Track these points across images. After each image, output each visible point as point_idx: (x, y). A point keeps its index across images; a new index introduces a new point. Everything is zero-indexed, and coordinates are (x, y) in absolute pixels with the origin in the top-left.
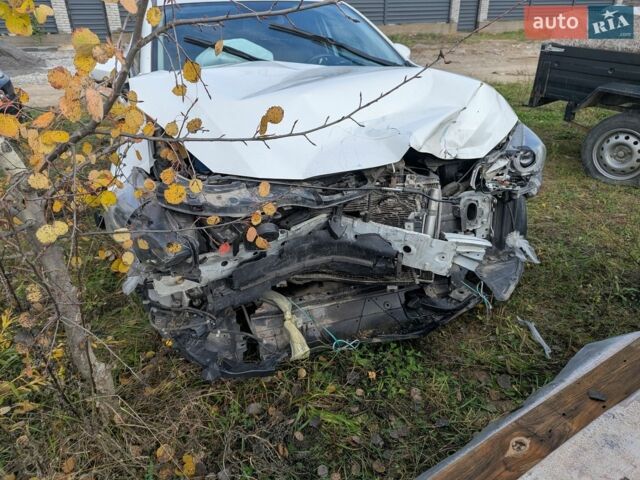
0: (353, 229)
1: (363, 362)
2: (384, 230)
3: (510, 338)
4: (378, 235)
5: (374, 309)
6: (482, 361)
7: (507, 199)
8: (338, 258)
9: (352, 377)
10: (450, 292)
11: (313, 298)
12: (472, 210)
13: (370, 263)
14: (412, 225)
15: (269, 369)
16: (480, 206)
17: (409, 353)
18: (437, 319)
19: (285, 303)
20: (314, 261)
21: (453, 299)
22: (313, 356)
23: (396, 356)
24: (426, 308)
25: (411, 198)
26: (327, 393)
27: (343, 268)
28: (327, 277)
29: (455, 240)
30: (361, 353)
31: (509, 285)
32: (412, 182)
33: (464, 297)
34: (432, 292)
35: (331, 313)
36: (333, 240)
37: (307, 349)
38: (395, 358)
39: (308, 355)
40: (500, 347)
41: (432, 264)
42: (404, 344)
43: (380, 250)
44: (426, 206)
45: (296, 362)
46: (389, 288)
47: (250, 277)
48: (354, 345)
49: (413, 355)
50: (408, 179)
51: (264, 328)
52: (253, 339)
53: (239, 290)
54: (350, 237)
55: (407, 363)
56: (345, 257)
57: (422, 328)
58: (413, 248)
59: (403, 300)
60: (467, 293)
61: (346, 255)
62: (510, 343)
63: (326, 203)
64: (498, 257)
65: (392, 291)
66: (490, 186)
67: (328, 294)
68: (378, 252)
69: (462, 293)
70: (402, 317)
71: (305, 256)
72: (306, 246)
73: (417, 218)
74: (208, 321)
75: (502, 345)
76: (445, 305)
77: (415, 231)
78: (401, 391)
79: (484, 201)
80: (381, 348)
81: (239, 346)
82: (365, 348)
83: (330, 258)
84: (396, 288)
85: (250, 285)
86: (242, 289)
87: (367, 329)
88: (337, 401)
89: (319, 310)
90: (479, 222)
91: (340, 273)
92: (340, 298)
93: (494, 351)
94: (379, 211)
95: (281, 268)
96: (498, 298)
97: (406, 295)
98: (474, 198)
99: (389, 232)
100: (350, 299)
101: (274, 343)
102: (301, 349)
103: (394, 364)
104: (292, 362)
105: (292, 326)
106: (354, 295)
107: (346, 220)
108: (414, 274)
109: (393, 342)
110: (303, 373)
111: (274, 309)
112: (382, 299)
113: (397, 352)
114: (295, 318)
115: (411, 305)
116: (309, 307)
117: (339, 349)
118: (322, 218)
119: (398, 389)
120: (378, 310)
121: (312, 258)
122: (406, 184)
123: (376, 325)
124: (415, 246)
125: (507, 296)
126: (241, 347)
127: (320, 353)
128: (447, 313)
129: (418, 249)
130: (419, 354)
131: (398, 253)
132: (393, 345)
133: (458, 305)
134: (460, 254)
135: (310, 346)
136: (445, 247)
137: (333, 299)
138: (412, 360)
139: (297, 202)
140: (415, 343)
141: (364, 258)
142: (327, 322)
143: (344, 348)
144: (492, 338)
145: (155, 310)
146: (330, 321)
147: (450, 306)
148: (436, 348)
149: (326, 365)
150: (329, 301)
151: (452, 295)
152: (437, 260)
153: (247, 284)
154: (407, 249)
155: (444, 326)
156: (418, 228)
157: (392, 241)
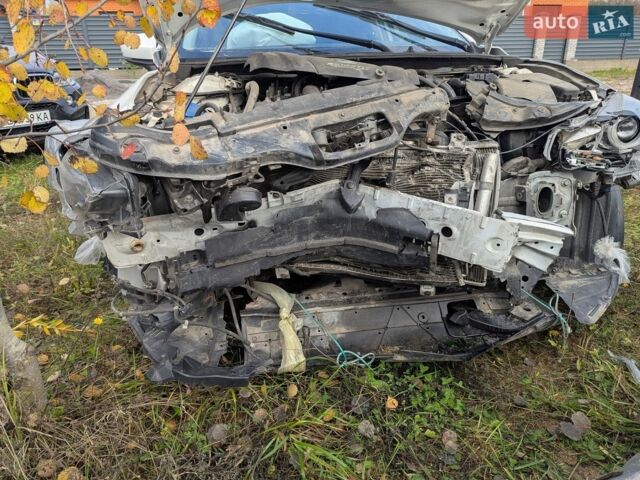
0: (373, 201)
1: (377, 384)
2: (414, 203)
3: (598, 377)
4: (407, 210)
5: (404, 319)
6: (554, 404)
7: (596, 193)
8: (351, 239)
9: (358, 403)
10: (512, 308)
11: (324, 298)
12: (546, 196)
13: (394, 248)
14: (454, 197)
15: (241, 377)
16: (558, 192)
17: (445, 381)
18: (491, 341)
19: (285, 300)
20: (320, 241)
21: (514, 316)
22: (312, 369)
23: (427, 383)
24: (476, 325)
25: (458, 167)
26: (319, 421)
27: (360, 256)
28: (341, 269)
29: (517, 221)
30: (377, 373)
31: (598, 305)
32: (459, 144)
33: (530, 315)
34: (487, 306)
35: (345, 320)
36: (345, 214)
37: (302, 358)
38: (425, 386)
39: (303, 367)
40: (582, 388)
41: (481, 254)
42: (440, 368)
43: (408, 230)
44: (478, 178)
45: (288, 375)
46: (423, 289)
47: (231, 251)
48: (367, 360)
49: (451, 386)
50: (453, 139)
51: (258, 330)
52: (239, 342)
53: (213, 267)
54: (370, 213)
55: (441, 396)
56: (361, 240)
57: (468, 351)
58: (455, 230)
59: (445, 312)
60: (535, 311)
61: (363, 236)
62: (597, 383)
63: (330, 162)
64: (583, 271)
65: (427, 293)
66: (573, 161)
67: (345, 294)
68: (404, 232)
69: (529, 310)
70: (441, 334)
71: (307, 233)
72: (309, 219)
73: (464, 189)
74: (176, 308)
75: (585, 386)
76: (502, 323)
77: (458, 205)
78: (428, 432)
79: (564, 185)
80: (408, 371)
81: (218, 347)
82: (382, 366)
83: (342, 239)
84: (432, 290)
85: (228, 262)
86: (217, 265)
87: (392, 345)
88: (333, 434)
89: (331, 315)
90: (556, 215)
91: (358, 264)
92: (359, 301)
93: (572, 393)
94: (412, 182)
95: (274, 246)
96: (581, 320)
97: (450, 306)
98: (550, 180)
99: (422, 206)
100: (373, 304)
101: (267, 349)
102: (294, 359)
103: (423, 394)
104: (282, 375)
105: (289, 327)
106: (378, 300)
107: (366, 190)
108: (459, 272)
109: (425, 364)
110: (293, 390)
111: (270, 305)
112: (416, 309)
113: (429, 378)
114: (293, 318)
115: (455, 319)
116: (318, 309)
117: (345, 363)
118: (332, 184)
119: (425, 429)
120: (409, 322)
121: (318, 237)
122: (450, 146)
123: (403, 341)
124: (458, 227)
125: (594, 319)
126: (221, 348)
127: (322, 368)
128: (504, 334)
129: (462, 231)
130: (460, 384)
131: (432, 233)
132: (424, 369)
133: (523, 325)
134: (524, 244)
135: (307, 355)
136: (502, 228)
137: (349, 302)
138: (448, 393)
139: (289, 159)
140: (456, 369)
141: (385, 240)
142: (341, 331)
143: (352, 362)
144: (570, 376)
145: (124, 292)
146: (343, 330)
147: (511, 326)
148: (485, 381)
149: (326, 384)
150: (344, 303)
151: (513, 312)
152: (489, 247)
153: (223, 260)
154: (447, 232)
155: (500, 352)
156: (463, 201)
157: (426, 220)
